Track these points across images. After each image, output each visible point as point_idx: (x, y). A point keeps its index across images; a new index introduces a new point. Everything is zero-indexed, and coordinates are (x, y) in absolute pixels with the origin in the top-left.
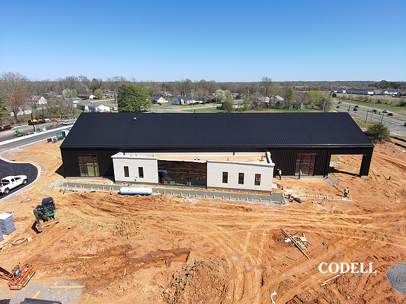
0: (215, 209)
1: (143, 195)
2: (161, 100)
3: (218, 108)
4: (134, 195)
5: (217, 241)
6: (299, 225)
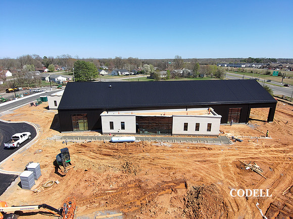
0: (187, 150)
1: (129, 142)
2: (103, 72)
3: (148, 78)
4: (122, 142)
5: (201, 172)
6: (249, 157)
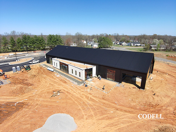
0: (58, 79)
2: (124, 43)
4: (50, 70)
5: (42, 86)
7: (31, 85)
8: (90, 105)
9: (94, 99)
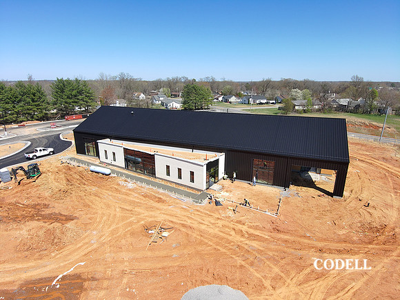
0: (136, 195)
1: (103, 174)
2: (233, 99)
3: (279, 109)
4: (98, 173)
5: (102, 218)
6: (184, 223)
7: (69, 218)
8: (260, 252)
9: (257, 233)
